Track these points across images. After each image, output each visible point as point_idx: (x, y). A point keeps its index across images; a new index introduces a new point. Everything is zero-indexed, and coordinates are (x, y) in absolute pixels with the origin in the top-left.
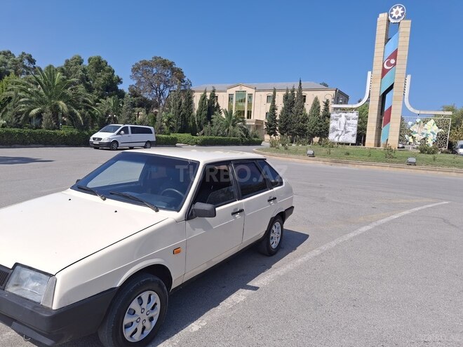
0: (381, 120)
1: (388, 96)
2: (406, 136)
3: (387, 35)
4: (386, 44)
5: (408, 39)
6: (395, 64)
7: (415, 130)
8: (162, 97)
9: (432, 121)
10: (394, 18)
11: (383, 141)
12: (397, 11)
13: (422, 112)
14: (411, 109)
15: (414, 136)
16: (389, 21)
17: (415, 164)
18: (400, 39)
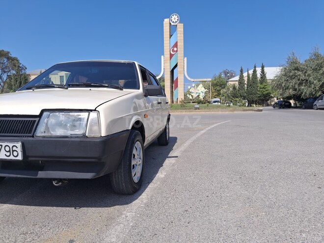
0: (172, 87)
1: (175, 71)
2: (188, 95)
3: (170, 32)
4: (170, 38)
5: (183, 35)
6: (177, 51)
7: (192, 91)
9: (201, 85)
10: (173, 22)
11: (175, 100)
12: (175, 18)
13: (195, 80)
14: (189, 79)
15: (192, 94)
16: (170, 24)
17: (198, 108)
18: (178, 35)
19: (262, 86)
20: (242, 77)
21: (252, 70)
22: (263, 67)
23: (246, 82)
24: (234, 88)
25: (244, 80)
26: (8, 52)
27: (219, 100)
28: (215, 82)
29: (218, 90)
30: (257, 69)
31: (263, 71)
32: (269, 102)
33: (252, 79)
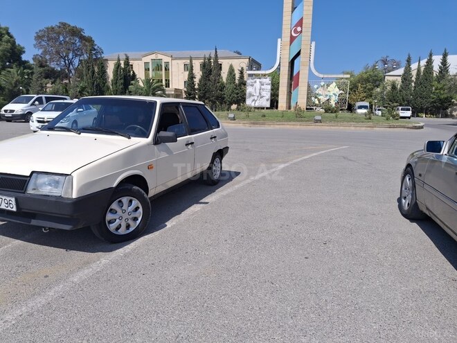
0: (291, 85)
1: (295, 61)
2: (313, 98)
3: (293, 4)
4: (292, 12)
5: (311, 8)
6: (301, 32)
7: (320, 92)
8: (71, 66)
9: (334, 84)
11: (293, 104)
13: (326, 76)
14: (316, 74)
15: (319, 98)
17: (320, 121)
18: (305, 8)
19: (439, 86)
20: (408, 70)
21: (426, 60)
22: (445, 56)
23: (413, 79)
24: (394, 87)
25: (411, 74)
26: (82, 30)
27: (367, 104)
28: (365, 76)
29: (369, 89)
30: (434, 58)
31: (444, 62)
32: (449, 111)
33: (424, 74)
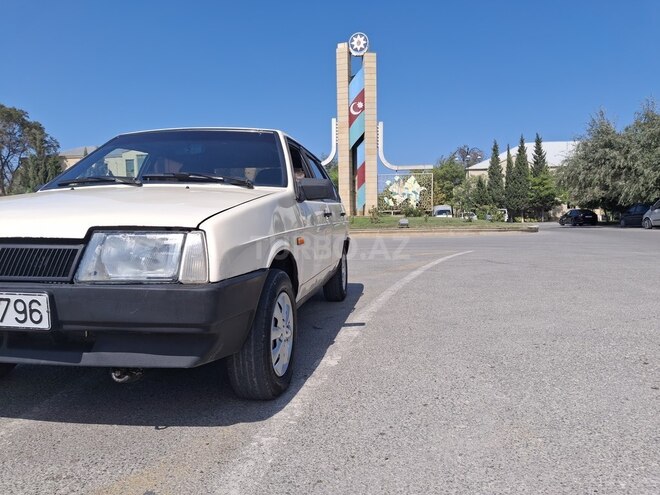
0: (354, 181)
1: (359, 149)
3: (349, 71)
4: (349, 82)
5: (374, 77)
6: (363, 109)
8: (6, 168)
9: (413, 178)
10: (356, 50)
11: (359, 208)
12: (359, 41)
13: (400, 168)
14: (388, 165)
15: (394, 197)
16: (350, 53)
17: (408, 226)
18: (367, 76)
23: (504, 173)
33: (517, 166)
